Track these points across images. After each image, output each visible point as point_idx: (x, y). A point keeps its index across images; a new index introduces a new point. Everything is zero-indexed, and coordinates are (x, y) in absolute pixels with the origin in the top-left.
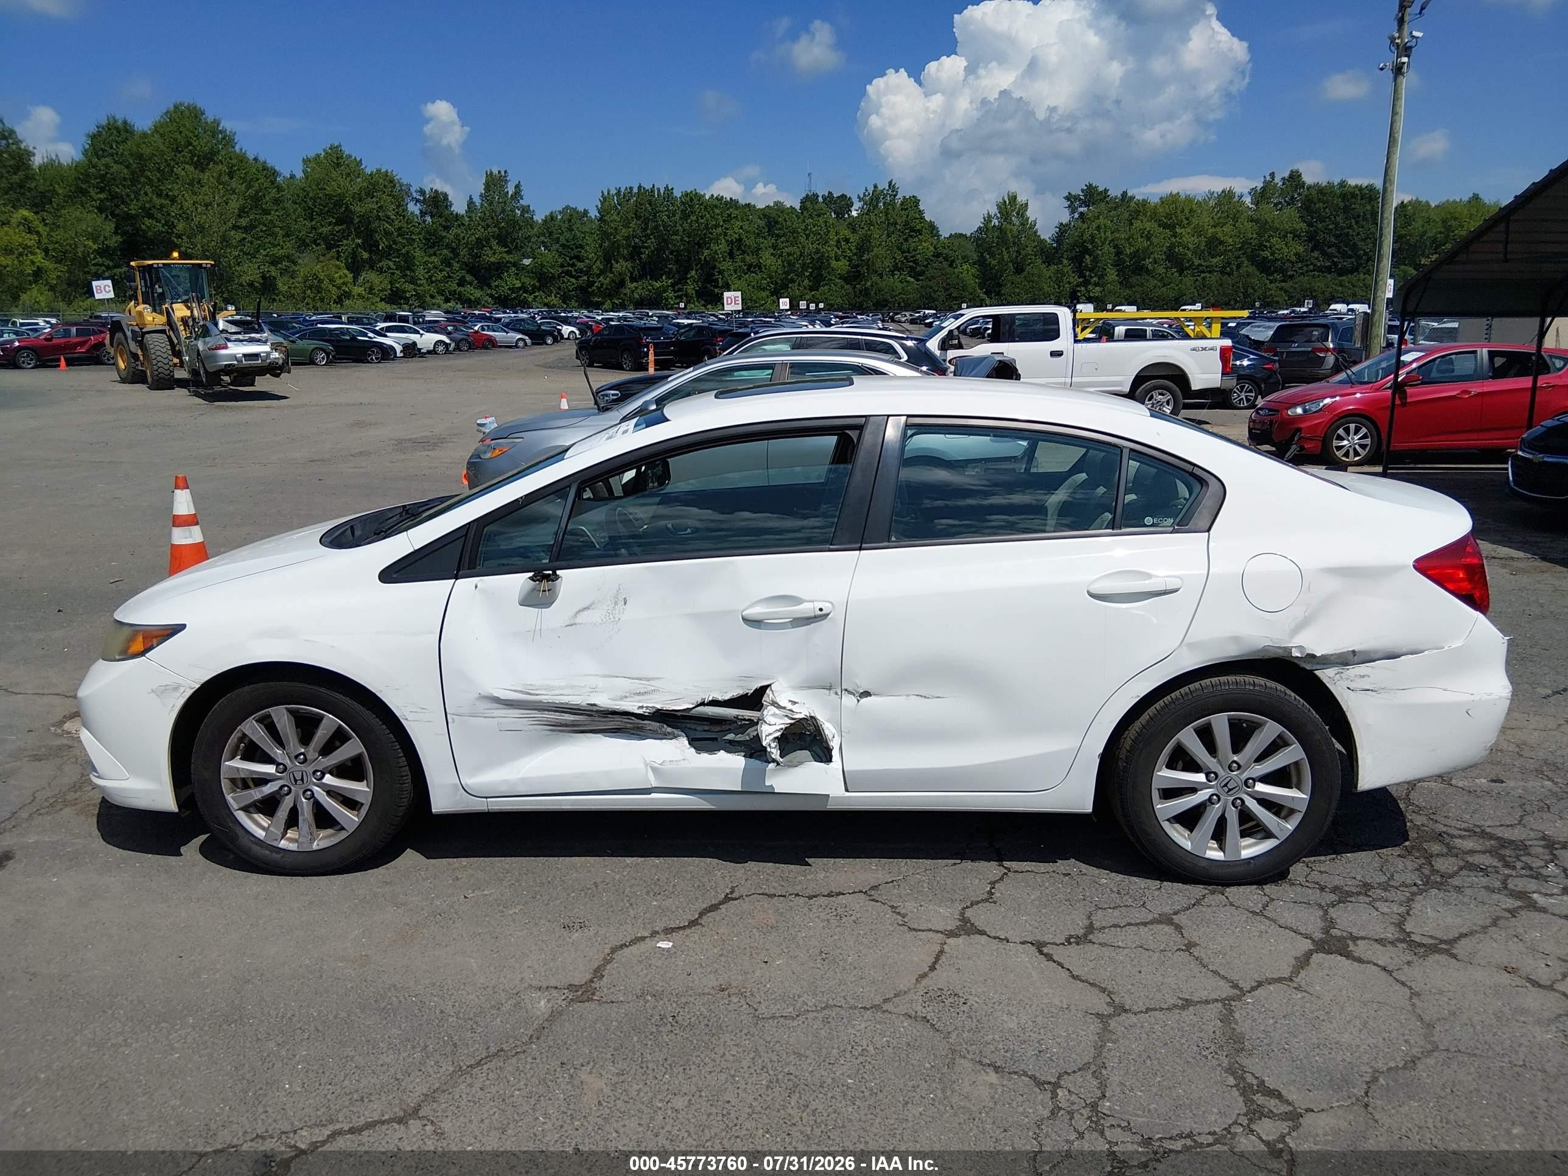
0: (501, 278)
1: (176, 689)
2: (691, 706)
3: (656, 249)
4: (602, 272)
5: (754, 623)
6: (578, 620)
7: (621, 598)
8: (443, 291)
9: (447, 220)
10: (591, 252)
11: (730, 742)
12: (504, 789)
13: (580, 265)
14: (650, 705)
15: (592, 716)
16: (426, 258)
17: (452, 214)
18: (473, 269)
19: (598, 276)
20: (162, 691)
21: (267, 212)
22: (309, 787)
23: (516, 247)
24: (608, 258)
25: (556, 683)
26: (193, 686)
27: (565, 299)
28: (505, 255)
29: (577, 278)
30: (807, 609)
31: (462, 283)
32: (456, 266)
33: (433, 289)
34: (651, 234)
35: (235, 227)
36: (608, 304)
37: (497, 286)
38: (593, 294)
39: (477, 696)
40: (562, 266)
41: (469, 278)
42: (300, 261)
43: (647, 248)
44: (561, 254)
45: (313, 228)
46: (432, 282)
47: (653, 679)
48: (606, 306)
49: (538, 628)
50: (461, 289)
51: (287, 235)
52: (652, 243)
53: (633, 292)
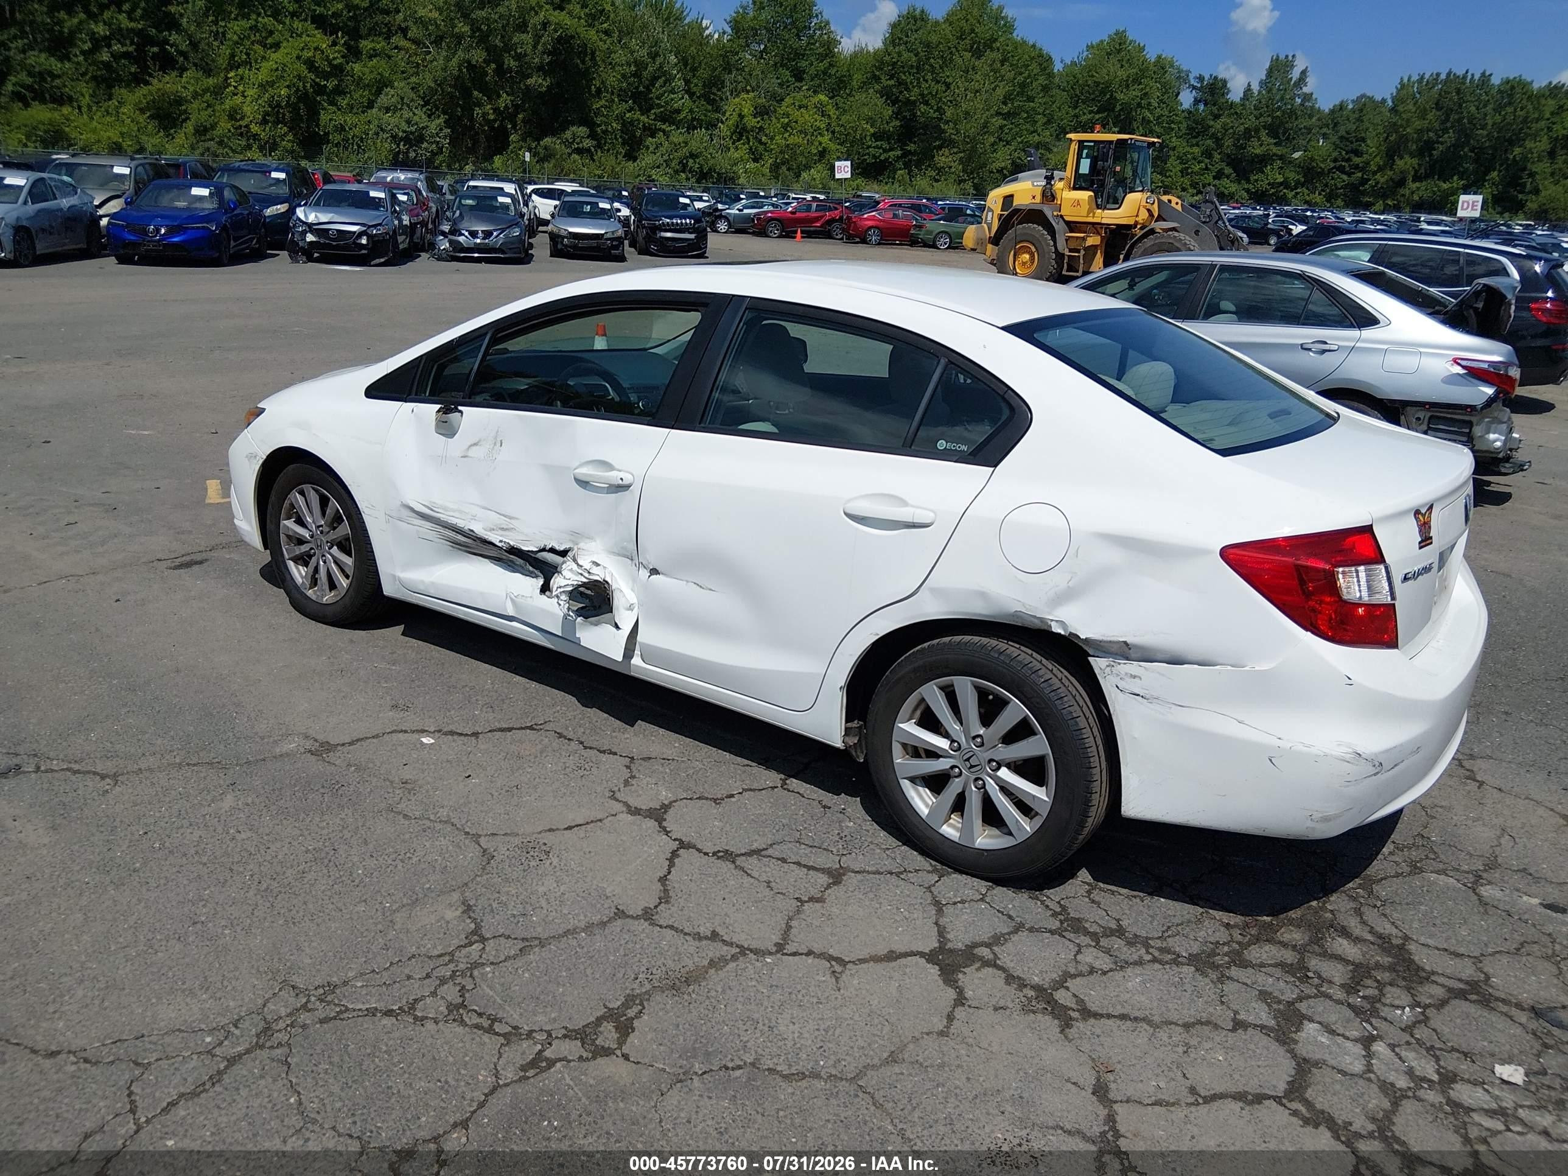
0: (1263, 172)
2: (535, 549)
3: (1454, 145)
4: (1380, 169)
5: (583, 483)
6: (470, 454)
7: (499, 440)
8: (1197, 183)
9: (1220, 109)
10: (1373, 146)
13: (1357, 160)
14: (507, 541)
16: (1188, 149)
17: (1227, 102)
18: (1234, 162)
19: (1375, 173)
21: (1031, 99)
22: (325, 554)
23: (1287, 139)
24: (1392, 153)
25: (451, 506)
27: (1330, 198)
28: (1272, 147)
29: (1349, 174)
30: (614, 476)
31: (1219, 175)
32: (1217, 156)
33: (1186, 181)
34: (1452, 127)
35: (998, 114)
36: (1379, 205)
37: (1256, 181)
38: (1364, 193)
39: (400, 502)
40: (1335, 160)
41: (1228, 170)
42: (1055, 150)
43: (1442, 143)
44: (1336, 147)
45: (1076, 116)
46: (1188, 174)
47: (514, 519)
48: (1377, 207)
49: (445, 454)
50: (1217, 182)
51: (1049, 122)
52: (1450, 138)
53: (1413, 193)
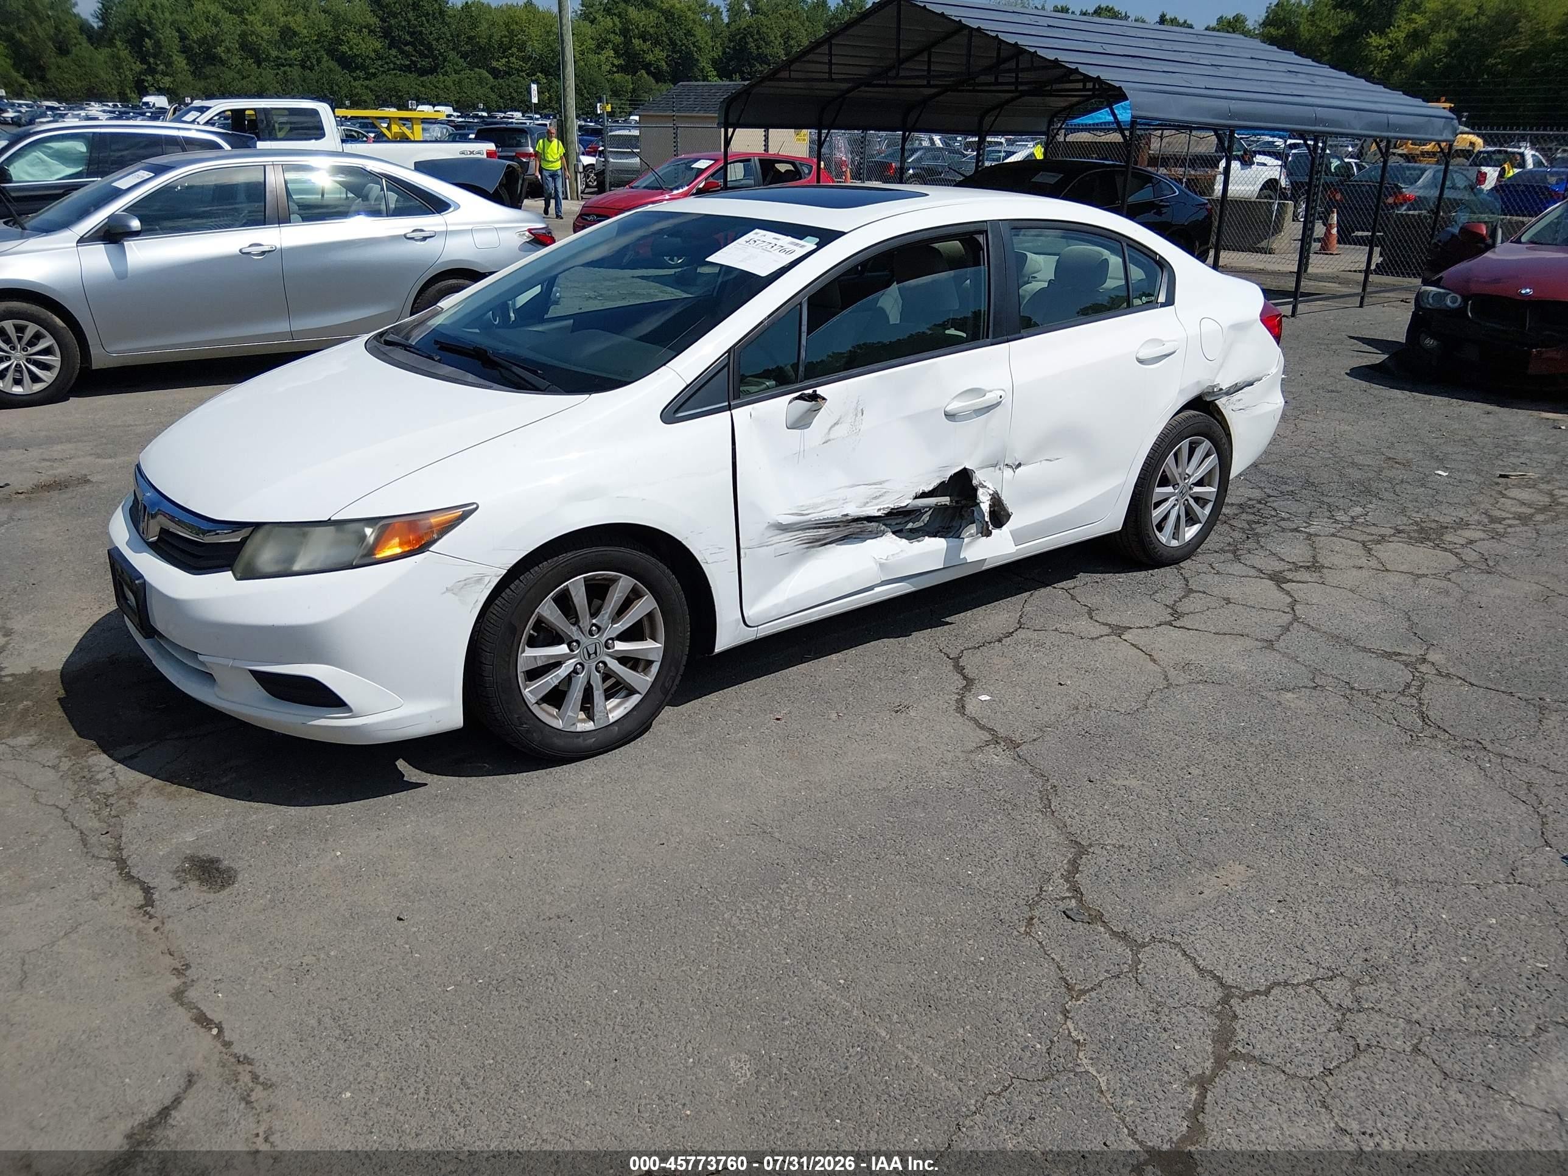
1: (479, 580)
5: (949, 416)
6: (831, 436)
7: (859, 410)
11: (911, 530)
12: (774, 614)
14: (886, 506)
15: (838, 526)
20: (461, 587)
22: (602, 659)
25: (819, 500)
26: (499, 573)
30: (991, 398)
39: (767, 525)
47: (884, 482)
49: (802, 449)
